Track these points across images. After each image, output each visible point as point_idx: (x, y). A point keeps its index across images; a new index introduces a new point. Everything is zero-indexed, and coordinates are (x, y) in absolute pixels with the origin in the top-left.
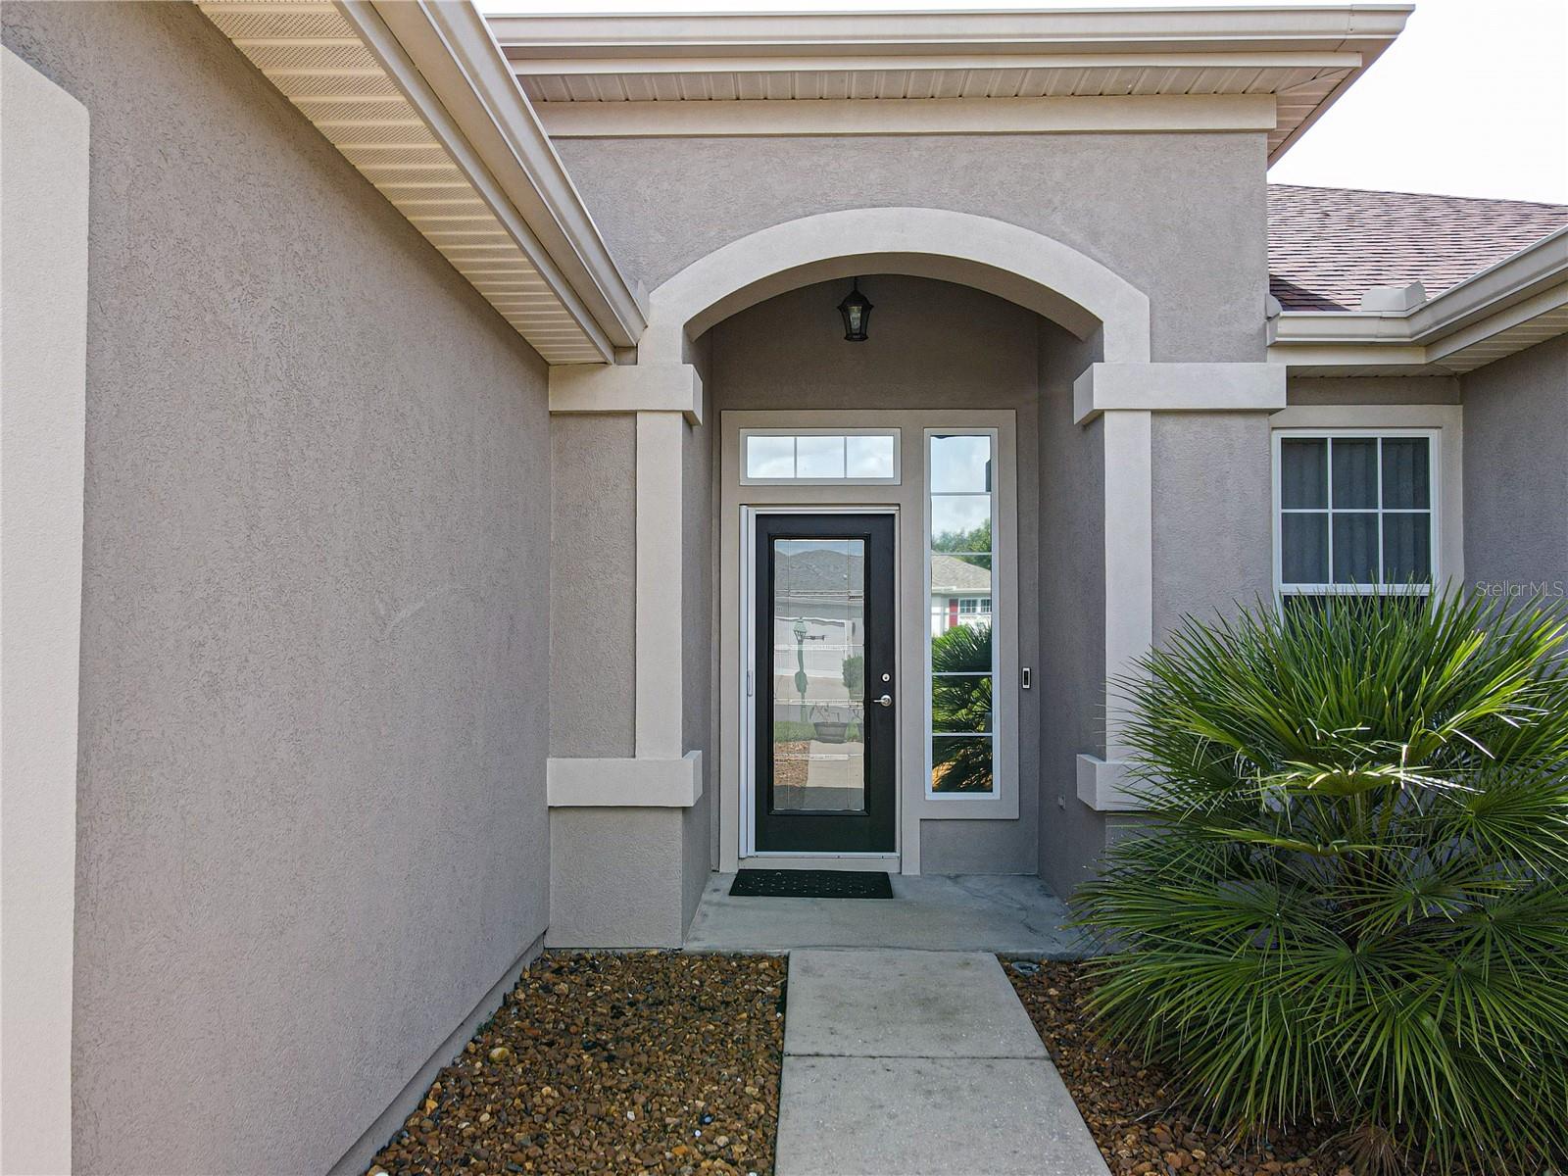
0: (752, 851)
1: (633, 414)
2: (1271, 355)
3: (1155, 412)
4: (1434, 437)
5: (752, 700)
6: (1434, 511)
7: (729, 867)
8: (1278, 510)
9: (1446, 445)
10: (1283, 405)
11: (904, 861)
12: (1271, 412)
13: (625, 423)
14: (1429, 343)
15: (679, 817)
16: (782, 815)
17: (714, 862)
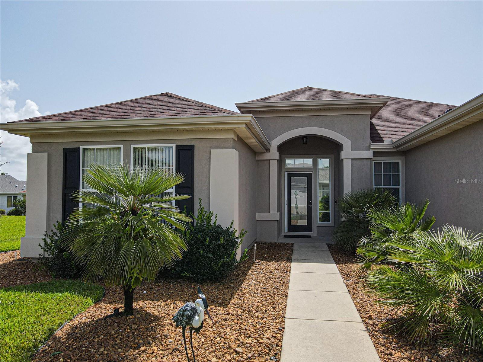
0: (287, 232)
1: (269, 160)
2: (370, 150)
3: (351, 159)
4: (400, 162)
5: (287, 205)
6: (400, 174)
7: (283, 234)
8: (374, 174)
9: (402, 163)
10: (372, 157)
11: (314, 233)
12: (371, 159)
13: (268, 161)
14: (397, 147)
15: (277, 222)
16: (292, 225)
17: (280, 233)
